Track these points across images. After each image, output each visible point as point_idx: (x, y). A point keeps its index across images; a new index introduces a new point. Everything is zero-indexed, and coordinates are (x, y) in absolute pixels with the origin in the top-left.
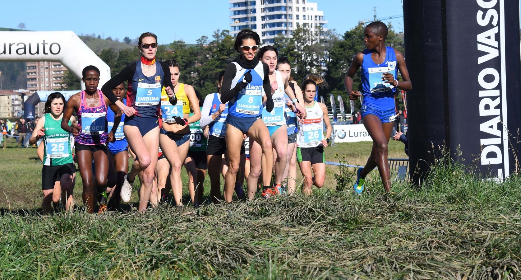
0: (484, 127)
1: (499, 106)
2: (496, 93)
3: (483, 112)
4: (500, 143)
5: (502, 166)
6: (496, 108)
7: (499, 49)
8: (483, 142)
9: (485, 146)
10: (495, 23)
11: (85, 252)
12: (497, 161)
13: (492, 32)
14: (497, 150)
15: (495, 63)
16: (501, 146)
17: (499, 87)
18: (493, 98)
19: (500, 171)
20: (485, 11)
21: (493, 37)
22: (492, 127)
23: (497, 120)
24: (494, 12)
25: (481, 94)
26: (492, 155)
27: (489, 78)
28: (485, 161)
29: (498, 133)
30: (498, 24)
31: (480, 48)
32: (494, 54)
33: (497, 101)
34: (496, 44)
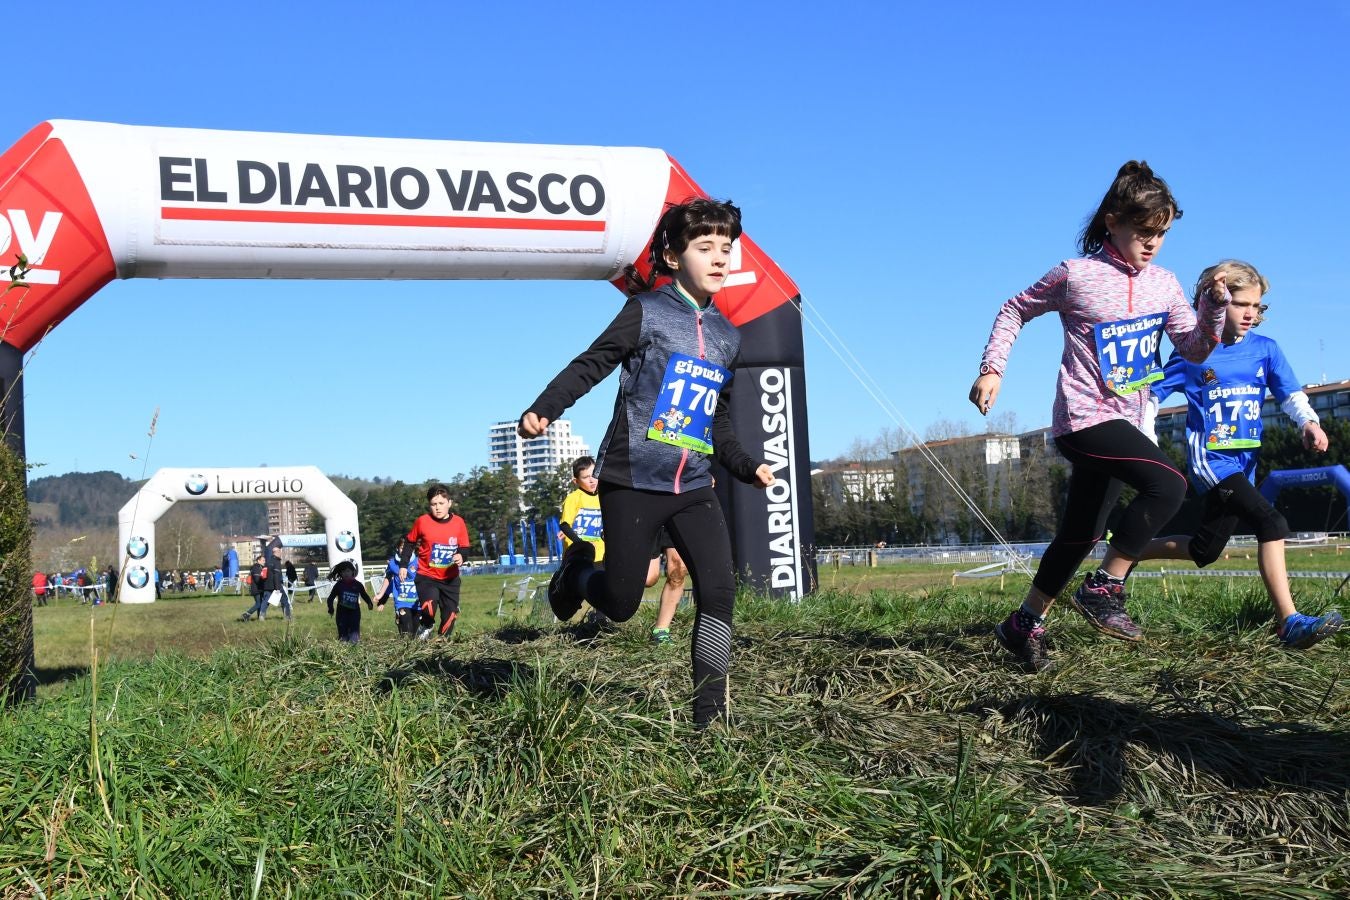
0: (774, 546)
1: (790, 522)
2: (787, 507)
3: (773, 529)
4: (792, 562)
5: (794, 588)
6: (787, 523)
7: (788, 458)
8: (774, 561)
9: (776, 567)
10: (782, 429)
11: (303, 676)
12: (789, 583)
13: (780, 439)
14: (789, 571)
15: (784, 474)
16: (793, 566)
17: (789, 500)
18: (784, 513)
19: (793, 594)
20: (771, 415)
21: (781, 445)
22: (782, 545)
23: (788, 537)
24: (781, 417)
25: (770, 508)
26: (783, 576)
27: (778, 491)
28: (776, 583)
29: (789, 551)
30: (786, 431)
31: (768, 456)
32: (781, 464)
33: (788, 516)
34: (784, 452)
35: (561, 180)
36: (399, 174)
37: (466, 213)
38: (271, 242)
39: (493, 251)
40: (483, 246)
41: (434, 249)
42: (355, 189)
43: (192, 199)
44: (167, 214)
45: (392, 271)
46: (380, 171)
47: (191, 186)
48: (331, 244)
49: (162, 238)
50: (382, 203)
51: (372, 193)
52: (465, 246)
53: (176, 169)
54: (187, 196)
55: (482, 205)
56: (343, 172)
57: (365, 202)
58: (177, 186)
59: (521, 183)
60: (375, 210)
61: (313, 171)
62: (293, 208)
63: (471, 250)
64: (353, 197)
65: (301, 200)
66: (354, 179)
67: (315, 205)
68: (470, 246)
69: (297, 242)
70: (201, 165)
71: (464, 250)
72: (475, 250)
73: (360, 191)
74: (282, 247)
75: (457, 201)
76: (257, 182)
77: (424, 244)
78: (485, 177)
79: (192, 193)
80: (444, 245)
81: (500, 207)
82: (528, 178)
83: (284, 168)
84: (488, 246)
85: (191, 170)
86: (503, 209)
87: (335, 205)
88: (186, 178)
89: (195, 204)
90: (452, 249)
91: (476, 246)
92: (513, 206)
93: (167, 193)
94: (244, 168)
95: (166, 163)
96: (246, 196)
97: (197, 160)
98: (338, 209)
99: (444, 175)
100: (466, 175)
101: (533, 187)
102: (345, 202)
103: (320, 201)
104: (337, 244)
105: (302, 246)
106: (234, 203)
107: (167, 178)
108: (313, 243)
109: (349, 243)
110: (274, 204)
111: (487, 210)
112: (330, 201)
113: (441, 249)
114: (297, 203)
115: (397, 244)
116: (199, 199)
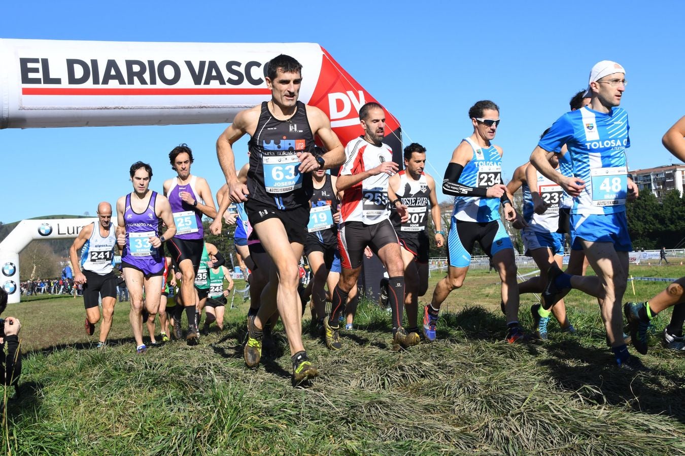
35: (258, 65)
36: (163, 64)
37: (202, 86)
38: (88, 106)
39: (219, 107)
40: (213, 105)
41: (184, 108)
42: (137, 74)
43: (41, 83)
44: (26, 92)
45: (160, 121)
46: (151, 63)
47: (40, 75)
48: (123, 106)
49: (23, 106)
50: (153, 82)
51: (147, 76)
52: (203, 105)
53: (30, 65)
54: (37, 81)
55: (212, 82)
56: (130, 64)
57: (143, 82)
58: (31, 75)
59: (235, 67)
60: (149, 86)
61: (112, 64)
62: (100, 86)
63: (206, 108)
64: (135, 79)
65: (105, 82)
66: (136, 68)
67: (114, 84)
68: (205, 105)
69: (104, 106)
70: (45, 62)
71: (202, 107)
72: (209, 107)
73: (140, 75)
74: (95, 109)
75: (197, 80)
76: (79, 72)
77: (178, 105)
78: (213, 65)
79: (40, 79)
80: (190, 106)
81: (222, 82)
82: (239, 64)
83: (94, 63)
84: (216, 105)
85: (39, 66)
86: (225, 84)
87: (125, 84)
88: (36, 70)
89: (42, 86)
90: (195, 108)
91: (209, 105)
92: (231, 81)
93: (25, 80)
94: (71, 63)
95: (24, 62)
96: (72, 80)
97: (43, 60)
98: (127, 86)
99: (189, 64)
100: (202, 64)
101: (242, 69)
102: (131, 82)
103: (116, 81)
104: (126, 106)
105: (106, 108)
106: (65, 84)
107: (25, 71)
108: (113, 106)
109: (134, 106)
110: (89, 84)
111: (215, 84)
112: (122, 82)
113: (188, 108)
114: (103, 83)
115: (163, 106)
116: (44, 83)
